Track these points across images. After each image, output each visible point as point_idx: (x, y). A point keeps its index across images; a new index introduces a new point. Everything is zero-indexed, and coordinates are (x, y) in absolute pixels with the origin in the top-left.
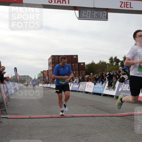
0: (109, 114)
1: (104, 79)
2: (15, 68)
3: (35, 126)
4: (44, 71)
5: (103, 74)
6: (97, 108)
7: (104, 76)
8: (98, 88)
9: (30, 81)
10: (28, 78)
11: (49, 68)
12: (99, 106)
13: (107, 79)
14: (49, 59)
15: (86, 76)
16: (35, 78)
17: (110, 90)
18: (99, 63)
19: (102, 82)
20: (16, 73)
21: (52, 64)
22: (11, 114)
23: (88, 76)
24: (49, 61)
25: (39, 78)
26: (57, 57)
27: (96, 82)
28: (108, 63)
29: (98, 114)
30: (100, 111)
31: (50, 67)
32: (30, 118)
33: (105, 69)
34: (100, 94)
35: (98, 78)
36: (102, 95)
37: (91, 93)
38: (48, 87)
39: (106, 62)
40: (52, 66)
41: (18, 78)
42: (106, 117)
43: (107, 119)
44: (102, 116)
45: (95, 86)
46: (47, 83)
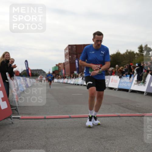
0: (138, 114)
1: (132, 72)
2: (26, 61)
3: (52, 128)
4: (60, 64)
5: (130, 66)
6: (124, 107)
7: (132, 68)
8: (125, 82)
9: (43, 75)
10: (41, 73)
11: (65, 59)
12: (126, 104)
13: (135, 71)
14: (66, 49)
15: (110, 68)
16: (49, 72)
17: (139, 85)
18: (126, 53)
19: (129, 76)
20: (27, 67)
21: (70, 55)
22: (23, 114)
23: (112, 68)
24: (65, 51)
25: (54, 72)
26: (75, 47)
27: (122, 75)
28: (136, 53)
29: (125, 113)
30: (127, 110)
31: (67, 59)
32: (45, 118)
33: (133, 60)
34: (127, 90)
35: (124, 70)
36: (129, 91)
37: (116, 89)
38: (65, 83)
39: (134, 52)
40: (69, 57)
41: (30, 72)
42: (134, 117)
43: (137, 119)
44: (130, 116)
45: (121, 81)
46: (63, 78)
